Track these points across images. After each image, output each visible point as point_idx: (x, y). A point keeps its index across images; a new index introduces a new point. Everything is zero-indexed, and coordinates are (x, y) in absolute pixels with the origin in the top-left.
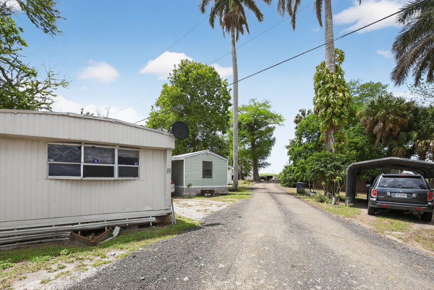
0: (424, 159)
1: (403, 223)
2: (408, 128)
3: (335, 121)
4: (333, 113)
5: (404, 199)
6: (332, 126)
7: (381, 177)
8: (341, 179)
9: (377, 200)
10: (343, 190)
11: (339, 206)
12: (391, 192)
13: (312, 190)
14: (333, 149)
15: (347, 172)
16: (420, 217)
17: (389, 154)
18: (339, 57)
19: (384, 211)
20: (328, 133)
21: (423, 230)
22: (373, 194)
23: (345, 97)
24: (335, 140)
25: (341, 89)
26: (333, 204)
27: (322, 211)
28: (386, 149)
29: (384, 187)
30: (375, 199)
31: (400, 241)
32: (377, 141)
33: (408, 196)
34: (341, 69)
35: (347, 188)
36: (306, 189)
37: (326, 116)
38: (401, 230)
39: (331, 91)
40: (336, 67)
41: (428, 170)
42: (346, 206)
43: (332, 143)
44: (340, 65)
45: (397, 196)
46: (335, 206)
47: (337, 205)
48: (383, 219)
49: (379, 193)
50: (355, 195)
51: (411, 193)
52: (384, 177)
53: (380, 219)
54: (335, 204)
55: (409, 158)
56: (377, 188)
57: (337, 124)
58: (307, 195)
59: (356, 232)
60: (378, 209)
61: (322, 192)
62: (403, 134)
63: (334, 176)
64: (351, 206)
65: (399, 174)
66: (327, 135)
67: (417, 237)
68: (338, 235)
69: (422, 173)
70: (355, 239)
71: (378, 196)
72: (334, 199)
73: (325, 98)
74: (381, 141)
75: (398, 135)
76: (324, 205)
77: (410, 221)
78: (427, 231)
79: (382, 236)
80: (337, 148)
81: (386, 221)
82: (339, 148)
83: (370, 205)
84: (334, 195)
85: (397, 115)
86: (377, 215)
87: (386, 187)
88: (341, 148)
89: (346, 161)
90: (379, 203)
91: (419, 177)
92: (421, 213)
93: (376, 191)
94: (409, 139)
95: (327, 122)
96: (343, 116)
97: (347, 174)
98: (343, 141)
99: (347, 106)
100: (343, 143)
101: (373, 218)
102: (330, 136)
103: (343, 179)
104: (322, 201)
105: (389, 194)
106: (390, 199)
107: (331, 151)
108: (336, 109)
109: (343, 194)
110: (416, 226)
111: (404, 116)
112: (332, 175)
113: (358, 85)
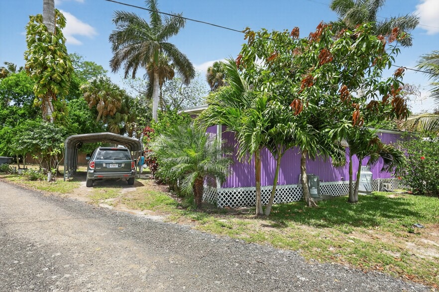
0: (131, 136)
1: (114, 189)
2: (122, 111)
3: (55, 89)
4: (51, 77)
5: (116, 169)
6: (50, 92)
7: (98, 150)
8: (60, 153)
9: (95, 171)
10: (62, 164)
11: (56, 182)
12: (106, 164)
13: (22, 166)
14: (52, 118)
15: (66, 144)
16: (127, 182)
17: (108, 130)
18: (60, 19)
19: (101, 181)
20: (45, 99)
21: (128, 192)
22: (91, 167)
23: (66, 65)
24: (54, 108)
25: (62, 56)
26: (48, 181)
27: (32, 191)
28: (106, 125)
29: (101, 159)
30: (92, 171)
31: (111, 208)
32: (98, 117)
33: (119, 166)
34: (62, 34)
35: (66, 162)
36: (12, 166)
37: (41, 78)
38: (113, 196)
39: (50, 52)
40: (57, 29)
41: (133, 145)
42: (64, 180)
43: (49, 111)
44: (61, 29)
45: (111, 166)
46: (50, 183)
47: (53, 182)
48: (99, 189)
49: (97, 165)
50: (76, 168)
51: (121, 164)
52: (101, 149)
53: (97, 189)
54: (52, 180)
55: (123, 135)
56: (94, 160)
57: (56, 91)
58: (12, 174)
59: (70, 209)
60: (96, 180)
61: (36, 168)
62: (118, 114)
63: (50, 149)
64: (70, 181)
65: (116, 148)
66: (43, 102)
67: (124, 200)
68: (46, 219)
69: (130, 147)
70: (68, 218)
71: (95, 168)
72: (49, 175)
73: (42, 57)
74: (101, 117)
75: (115, 115)
76: (37, 183)
77: (120, 187)
78: (131, 193)
79: (96, 206)
80: (56, 118)
81: (101, 190)
82: (59, 118)
83: (88, 177)
84: (50, 170)
85: (114, 98)
86: (94, 186)
87: (103, 159)
88: (62, 119)
89: (67, 133)
90: (97, 175)
91: (127, 150)
92: (128, 179)
93: (93, 163)
94: (122, 119)
95: (44, 86)
96: (63, 84)
97: (66, 146)
98: (63, 111)
99: (68, 75)
100: (64, 114)
101: (91, 189)
102: (47, 103)
103: (62, 153)
104: (34, 179)
105: (104, 165)
106: (106, 170)
107: (49, 120)
108: (56, 75)
109: (61, 168)
110: (124, 191)
111: (119, 100)
112: (49, 147)
113: (82, 60)
